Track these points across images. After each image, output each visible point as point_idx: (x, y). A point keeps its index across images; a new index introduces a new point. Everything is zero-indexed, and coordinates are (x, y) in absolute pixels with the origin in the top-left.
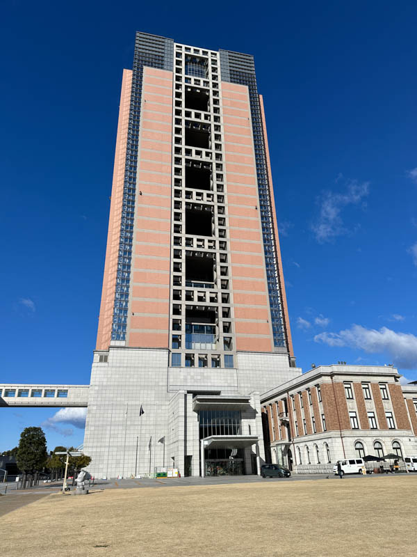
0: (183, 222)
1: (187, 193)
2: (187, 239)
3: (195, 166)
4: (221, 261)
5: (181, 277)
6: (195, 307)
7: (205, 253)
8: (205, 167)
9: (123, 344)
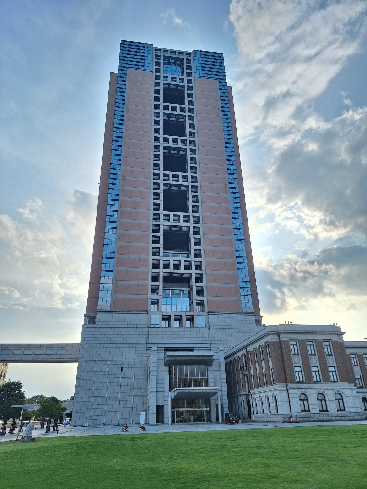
0: (161, 201)
1: (165, 175)
2: (164, 215)
3: (172, 152)
4: (195, 233)
5: (159, 248)
6: (171, 274)
7: (181, 227)
8: (181, 152)
9: (108, 308)
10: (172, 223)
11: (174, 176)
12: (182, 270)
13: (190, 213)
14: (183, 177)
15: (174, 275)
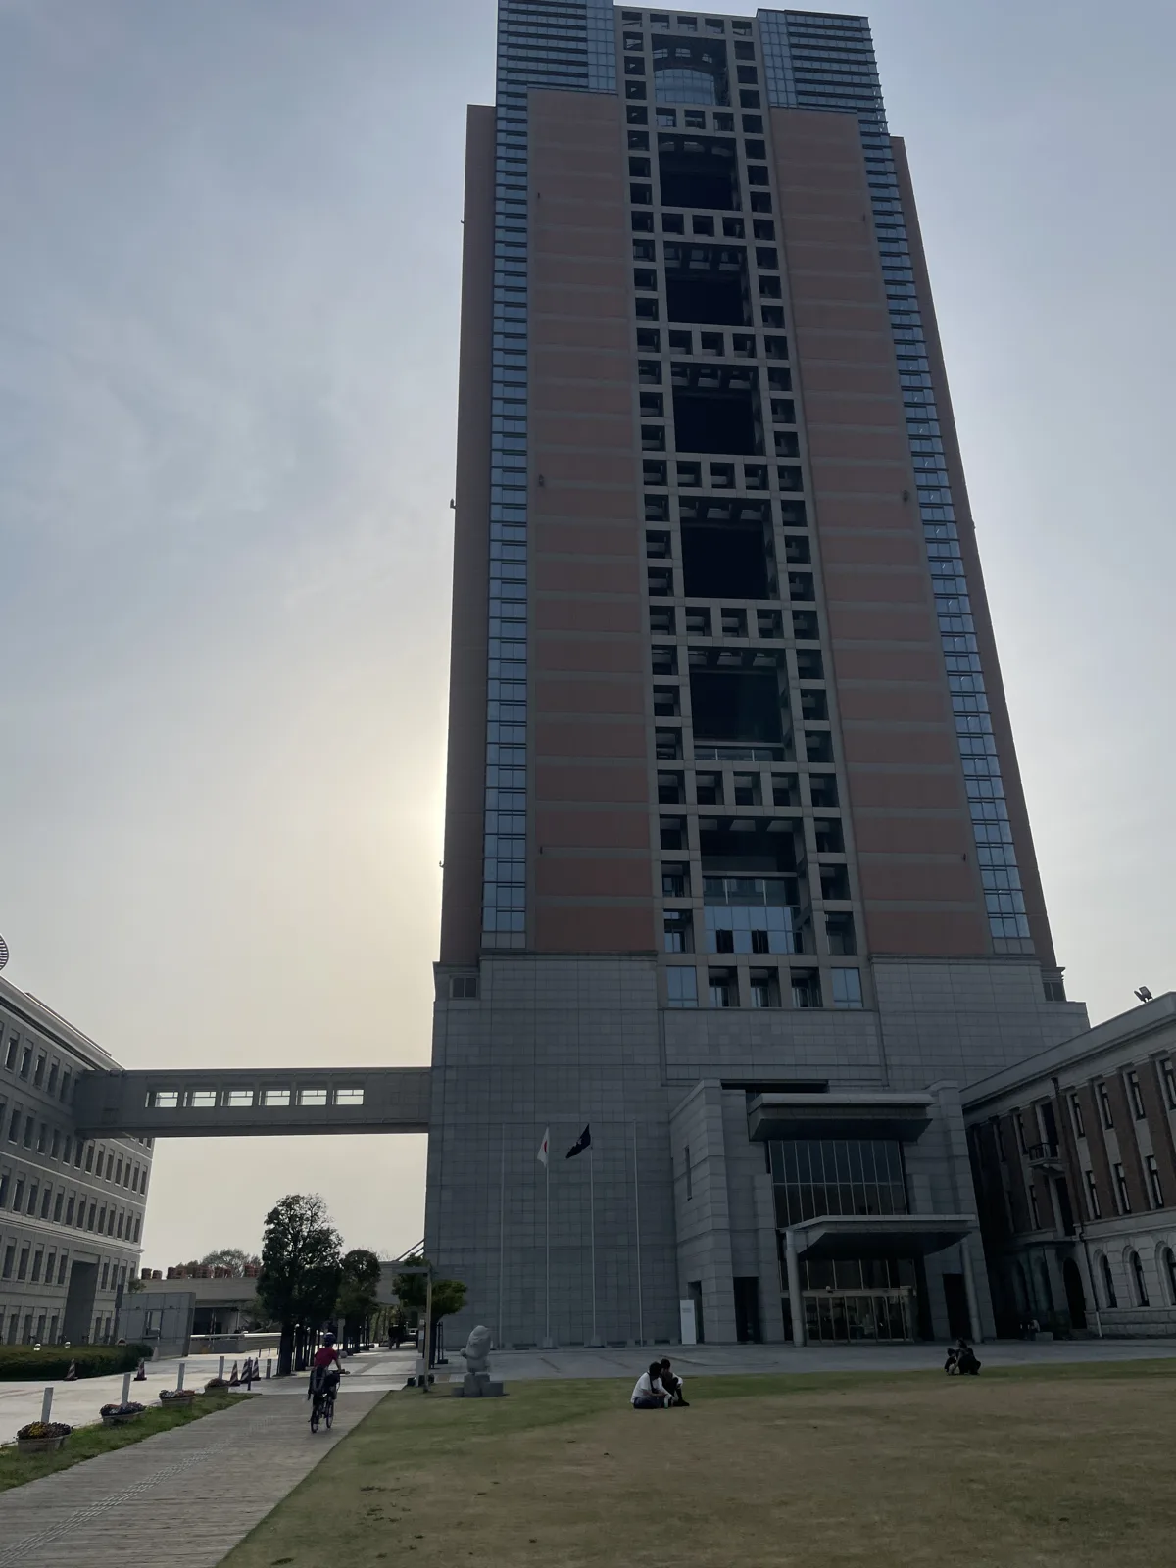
0: (675, 562)
1: (683, 468)
2: (690, 612)
3: (704, 382)
4: (804, 673)
5: (677, 731)
6: (726, 821)
7: (750, 653)
8: (735, 384)
9: (519, 942)
10: (718, 638)
11: (717, 470)
12: (767, 807)
13: (784, 603)
14: (750, 471)
15: (736, 826)
